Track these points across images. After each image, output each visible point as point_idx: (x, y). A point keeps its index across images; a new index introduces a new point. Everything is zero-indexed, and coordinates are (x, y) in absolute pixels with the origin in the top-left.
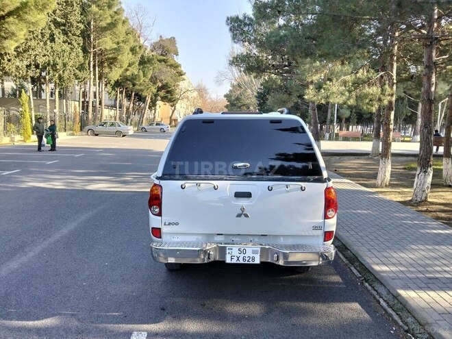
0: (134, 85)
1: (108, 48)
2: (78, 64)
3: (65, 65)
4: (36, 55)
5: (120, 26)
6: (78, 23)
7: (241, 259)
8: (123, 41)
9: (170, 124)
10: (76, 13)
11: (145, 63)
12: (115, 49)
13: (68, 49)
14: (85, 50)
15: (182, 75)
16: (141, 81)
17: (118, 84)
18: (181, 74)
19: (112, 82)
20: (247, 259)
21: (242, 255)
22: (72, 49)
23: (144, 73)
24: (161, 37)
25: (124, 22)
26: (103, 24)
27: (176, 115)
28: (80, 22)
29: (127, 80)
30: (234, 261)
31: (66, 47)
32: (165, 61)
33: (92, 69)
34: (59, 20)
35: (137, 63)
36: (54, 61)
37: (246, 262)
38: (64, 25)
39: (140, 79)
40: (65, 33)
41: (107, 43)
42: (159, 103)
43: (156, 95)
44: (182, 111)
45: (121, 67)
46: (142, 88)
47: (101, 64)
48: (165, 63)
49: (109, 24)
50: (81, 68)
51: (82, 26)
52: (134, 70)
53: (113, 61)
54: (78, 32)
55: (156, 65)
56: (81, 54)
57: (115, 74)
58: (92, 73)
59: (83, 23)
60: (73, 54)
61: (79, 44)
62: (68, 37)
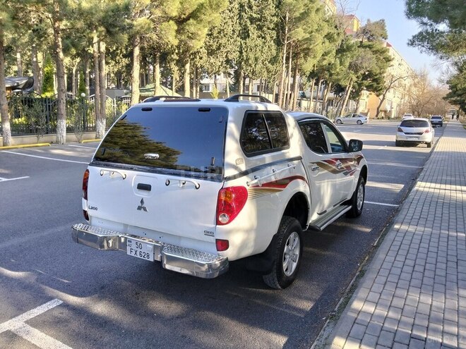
0: (331, 75)
1: (300, 39)
2: (270, 57)
3: (256, 59)
4: (227, 52)
5: (313, 14)
6: (273, 16)
7: (138, 253)
8: (317, 30)
9: (377, 116)
10: (271, 7)
11: (344, 51)
12: (307, 39)
13: (261, 43)
14: (279, 43)
15: (390, 61)
16: (338, 70)
17: (313, 75)
18: (388, 60)
19: (308, 74)
20: (143, 255)
21: (139, 250)
22: (264, 43)
23: (341, 62)
24: (369, 20)
25: (318, 10)
26: (297, 14)
27: (386, 106)
28: (275, 15)
29: (324, 70)
30: (133, 254)
31: (260, 41)
32: (370, 47)
33: (284, 61)
34: (255, 15)
35: (335, 51)
36: (247, 56)
37: (142, 258)
38: (260, 20)
39: (336, 68)
40: (260, 28)
41: (299, 33)
42: (365, 93)
43: (360, 85)
44: (396, 101)
45: (315, 57)
46: (339, 77)
47: (296, 56)
48: (370, 48)
49: (302, 14)
50: (274, 60)
51: (275, 19)
52: (331, 59)
53: (307, 52)
54: (272, 26)
55: (355, 53)
56: (274, 47)
57: (309, 65)
58: (284, 66)
59: (277, 16)
60: (266, 48)
61: (272, 37)
62: (262, 32)
